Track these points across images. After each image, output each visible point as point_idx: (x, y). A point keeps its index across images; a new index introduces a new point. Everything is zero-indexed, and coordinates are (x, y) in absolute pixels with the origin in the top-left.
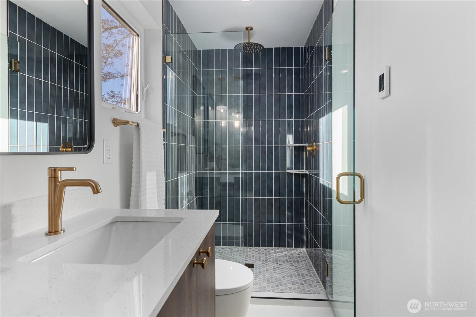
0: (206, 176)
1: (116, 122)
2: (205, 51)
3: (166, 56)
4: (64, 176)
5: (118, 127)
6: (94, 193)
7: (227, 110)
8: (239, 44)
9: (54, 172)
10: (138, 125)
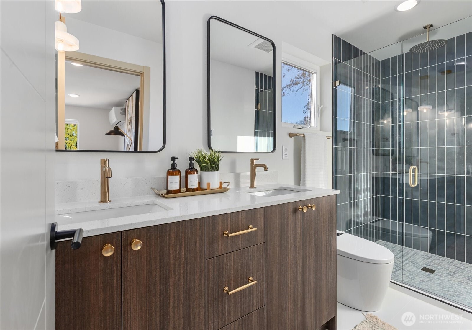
0: (388, 177)
1: (291, 135)
2: (387, 61)
3: (336, 80)
4: (257, 162)
5: (293, 138)
6: (265, 171)
7: (411, 112)
8: (414, 47)
9: (252, 160)
10: (304, 136)
